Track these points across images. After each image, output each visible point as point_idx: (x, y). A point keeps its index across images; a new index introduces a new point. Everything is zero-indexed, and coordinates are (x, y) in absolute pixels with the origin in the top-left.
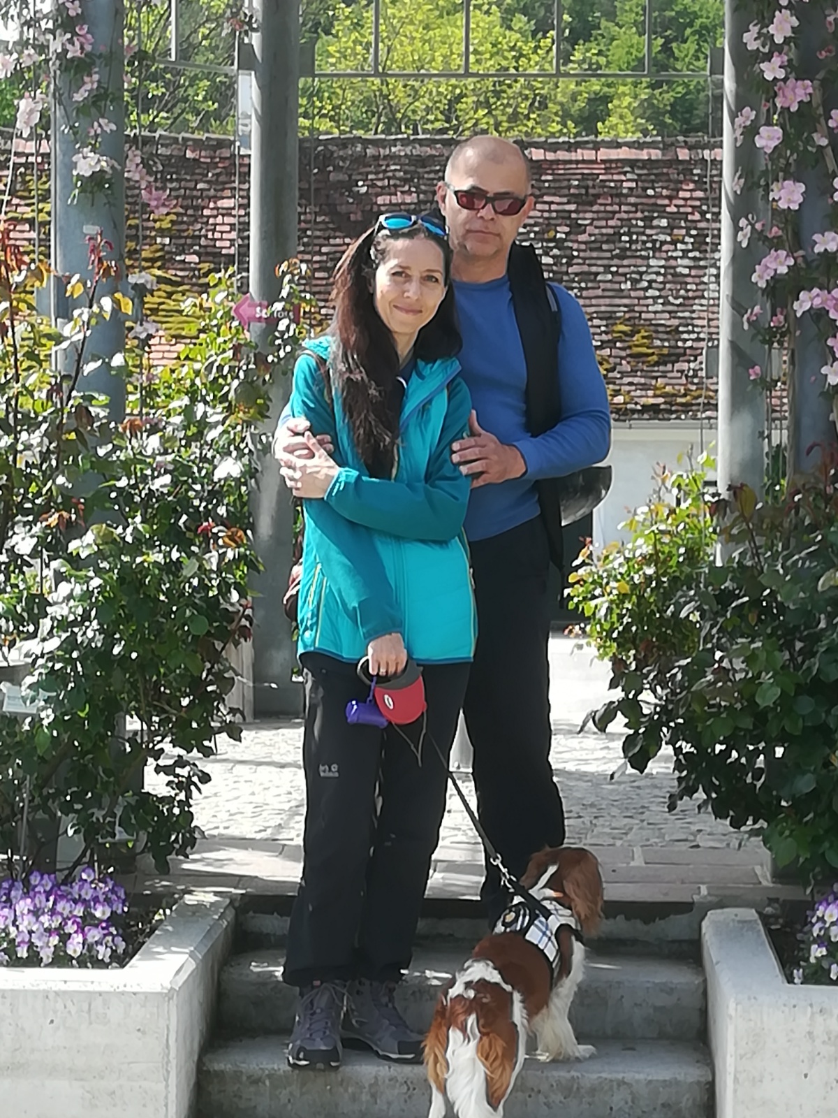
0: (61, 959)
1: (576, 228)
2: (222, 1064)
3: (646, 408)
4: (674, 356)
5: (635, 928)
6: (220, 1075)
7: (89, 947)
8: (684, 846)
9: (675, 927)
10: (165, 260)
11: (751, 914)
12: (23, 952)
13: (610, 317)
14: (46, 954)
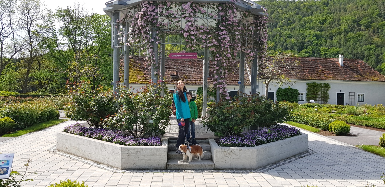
0: (156, 145)
1: (180, 66)
2: (169, 154)
3: (186, 83)
4: (189, 79)
5: (203, 141)
6: (169, 155)
7: (159, 144)
8: (205, 133)
9: (207, 141)
10: (139, 68)
11: (213, 139)
12: (153, 144)
13: (183, 74)
14: (155, 144)
